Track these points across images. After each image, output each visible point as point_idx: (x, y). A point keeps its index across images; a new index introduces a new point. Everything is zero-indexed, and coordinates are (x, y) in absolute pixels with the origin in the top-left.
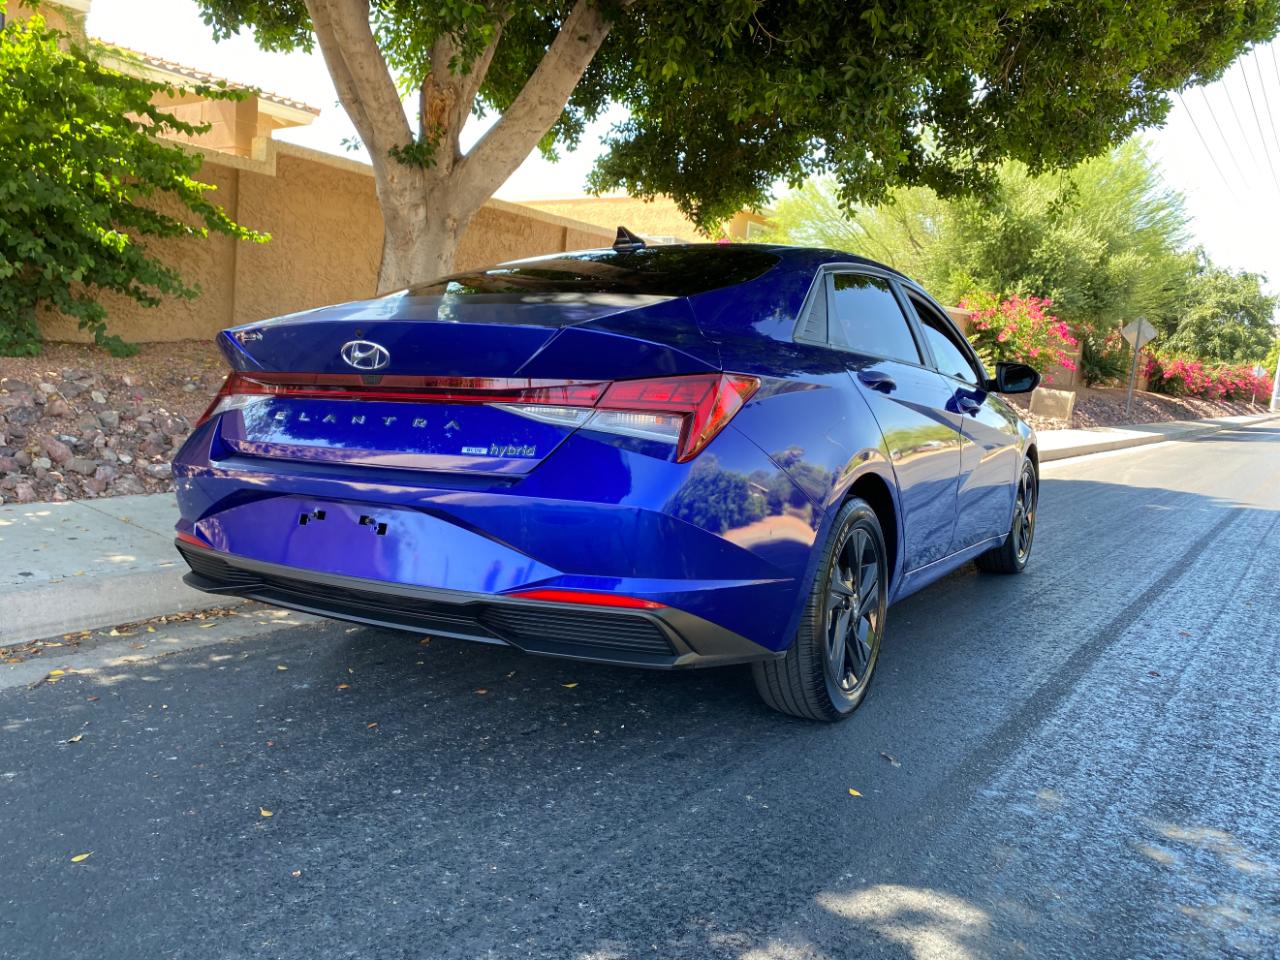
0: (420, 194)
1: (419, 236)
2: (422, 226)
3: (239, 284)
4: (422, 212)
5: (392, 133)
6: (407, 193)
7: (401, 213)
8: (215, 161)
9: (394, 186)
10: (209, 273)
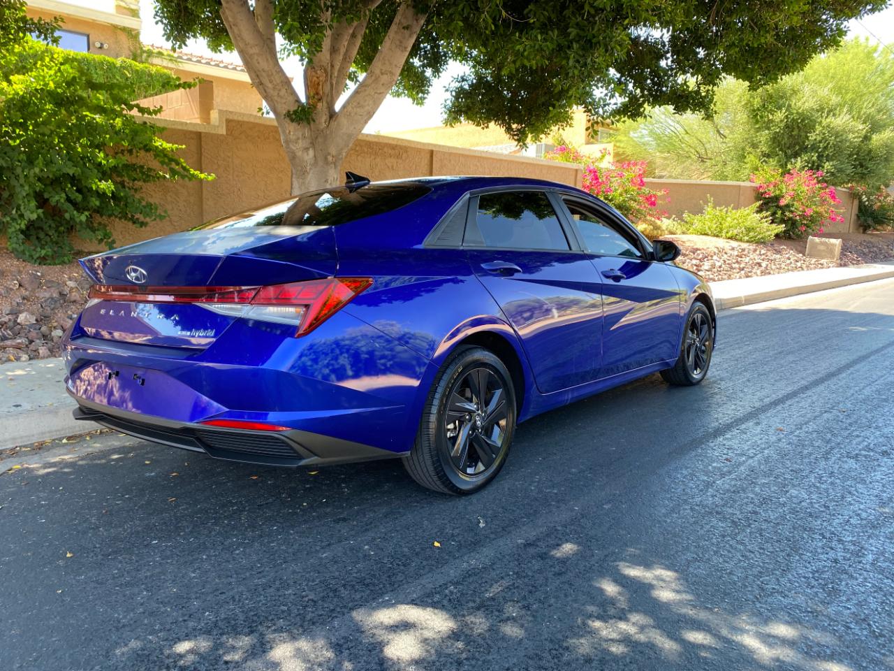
0: (308, 141)
1: (310, 169)
2: (313, 162)
3: (205, 207)
4: (311, 152)
5: (285, 103)
6: (300, 141)
7: (297, 154)
8: (185, 128)
9: (291, 137)
10: (185, 201)
